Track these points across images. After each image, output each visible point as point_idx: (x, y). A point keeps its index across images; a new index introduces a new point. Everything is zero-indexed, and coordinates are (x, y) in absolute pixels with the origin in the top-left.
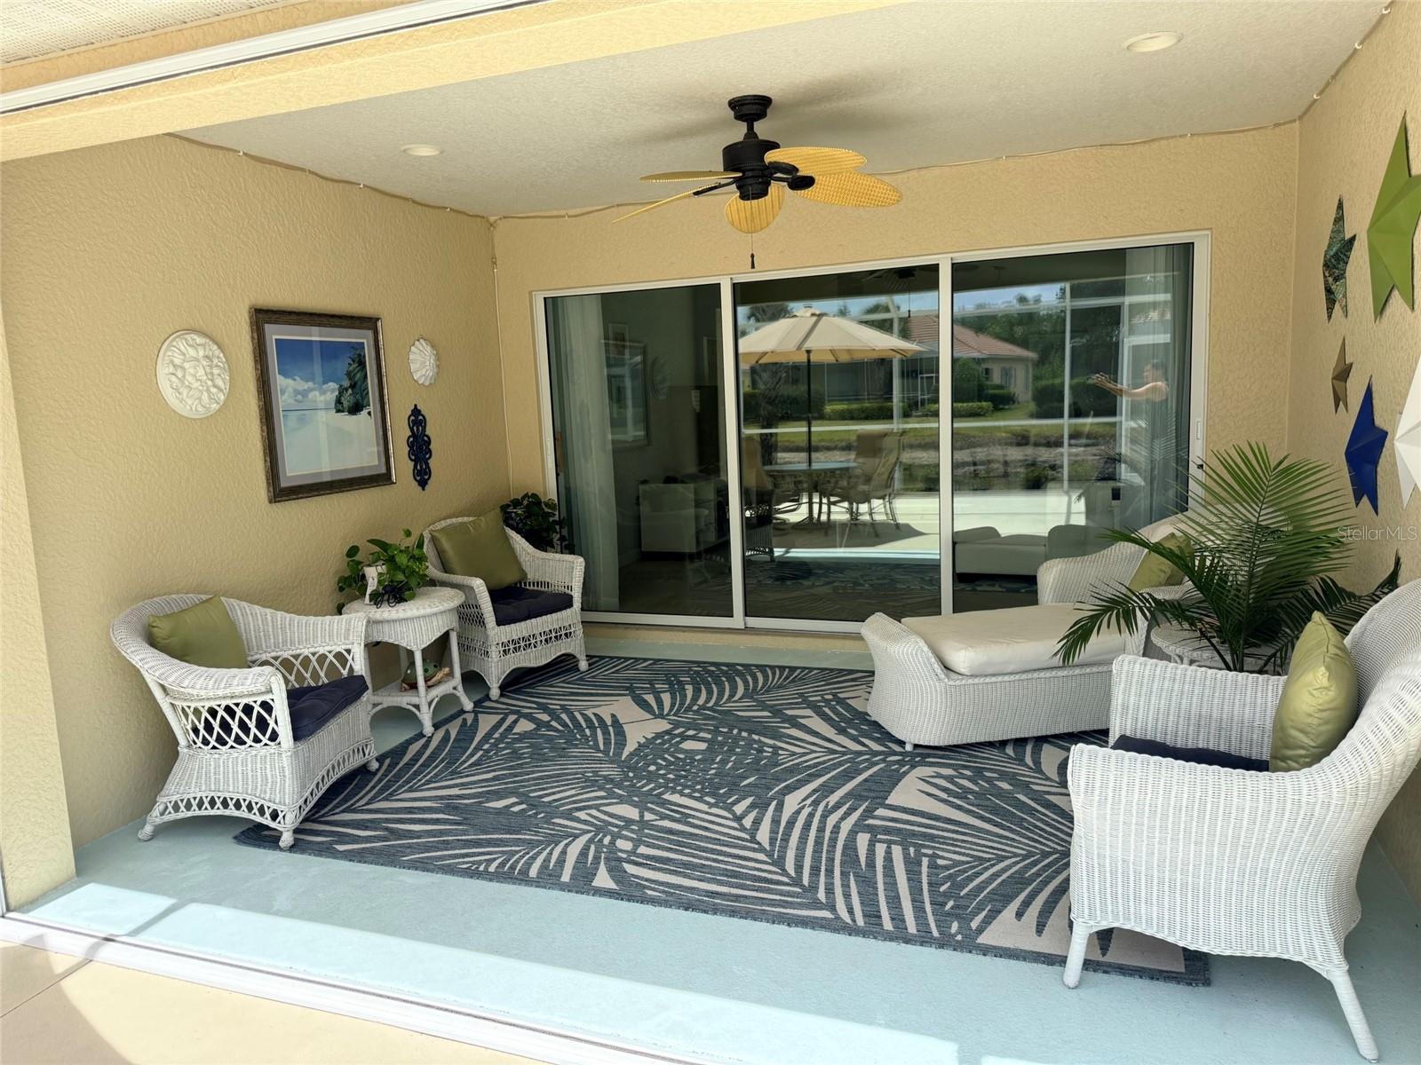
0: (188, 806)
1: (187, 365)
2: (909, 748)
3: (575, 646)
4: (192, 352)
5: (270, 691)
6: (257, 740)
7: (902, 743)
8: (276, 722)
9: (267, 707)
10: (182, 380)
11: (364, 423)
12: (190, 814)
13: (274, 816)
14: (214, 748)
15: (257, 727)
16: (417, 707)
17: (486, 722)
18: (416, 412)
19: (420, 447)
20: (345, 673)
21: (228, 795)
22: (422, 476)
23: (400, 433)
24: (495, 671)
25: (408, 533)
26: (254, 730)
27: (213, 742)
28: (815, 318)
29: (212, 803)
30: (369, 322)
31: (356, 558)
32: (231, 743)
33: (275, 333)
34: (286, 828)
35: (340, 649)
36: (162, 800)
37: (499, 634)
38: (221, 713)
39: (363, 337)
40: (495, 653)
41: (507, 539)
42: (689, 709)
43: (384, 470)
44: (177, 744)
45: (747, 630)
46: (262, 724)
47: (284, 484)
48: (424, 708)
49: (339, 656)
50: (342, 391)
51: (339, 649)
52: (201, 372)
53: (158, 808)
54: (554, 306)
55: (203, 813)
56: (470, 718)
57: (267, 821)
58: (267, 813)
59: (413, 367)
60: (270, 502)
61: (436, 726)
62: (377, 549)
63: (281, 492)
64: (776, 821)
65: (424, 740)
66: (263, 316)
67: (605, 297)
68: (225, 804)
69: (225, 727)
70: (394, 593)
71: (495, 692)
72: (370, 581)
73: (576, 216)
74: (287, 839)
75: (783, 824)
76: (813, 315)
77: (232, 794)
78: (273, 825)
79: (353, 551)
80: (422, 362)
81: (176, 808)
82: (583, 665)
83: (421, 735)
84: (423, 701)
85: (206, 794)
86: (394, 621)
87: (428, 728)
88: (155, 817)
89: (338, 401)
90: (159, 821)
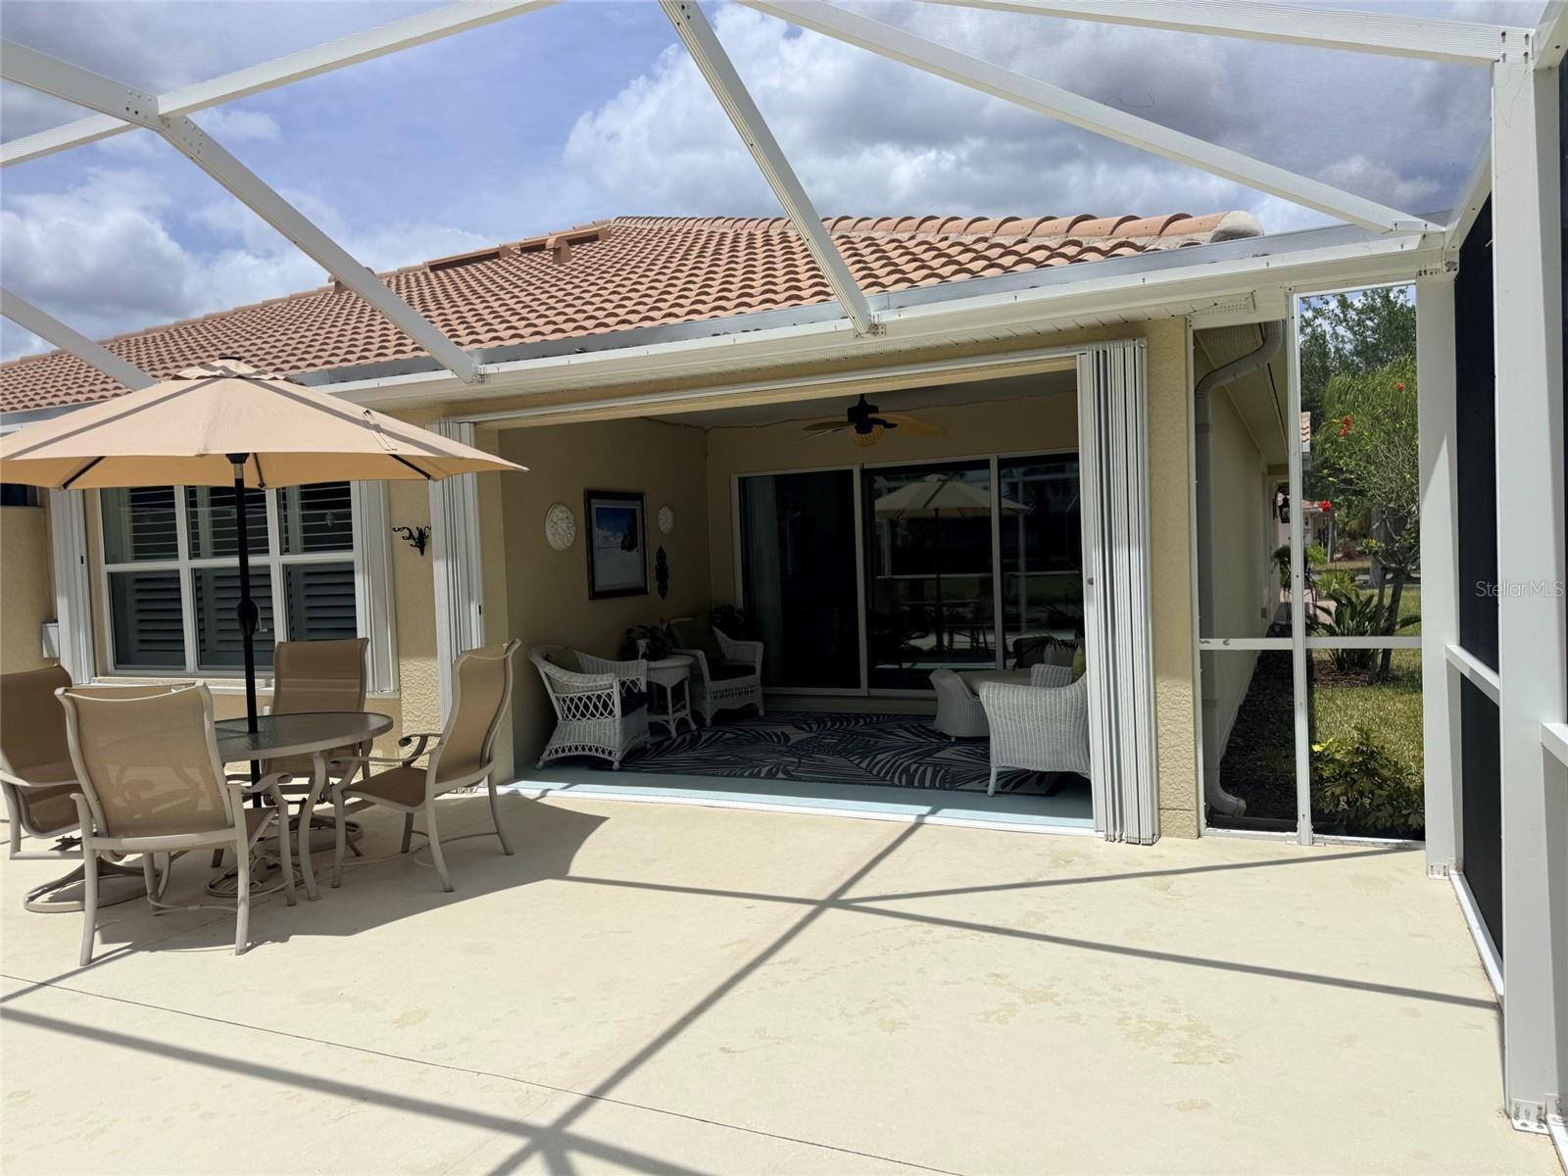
0: (563, 751)
1: (559, 522)
2: (953, 740)
3: (757, 699)
4: (561, 515)
5: (612, 688)
6: (602, 714)
7: (949, 737)
8: (613, 704)
9: (609, 696)
10: (556, 530)
11: (634, 556)
12: (564, 755)
13: (610, 753)
14: (579, 719)
15: (603, 707)
16: (667, 722)
17: (705, 736)
18: (661, 550)
19: (662, 573)
20: (636, 691)
21: (585, 744)
22: (663, 590)
23: (653, 563)
24: (709, 709)
25: (662, 621)
26: (601, 708)
27: (578, 716)
28: (940, 483)
29: (577, 748)
30: (638, 497)
31: (632, 635)
32: (588, 716)
33: (596, 504)
34: (616, 758)
35: (634, 678)
36: (549, 748)
37: (711, 686)
38: (585, 699)
39: (635, 505)
40: (709, 699)
41: (713, 632)
42: (829, 729)
43: (643, 585)
44: (557, 719)
45: (869, 697)
46: (606, 705)
47: (597, 589)
48: (671, 723)
49: (633, 682)
50: (625, 537)
51: (632, 678)
52: (565, 526)
53: (547, 753)
54: (744, 483)
55: (571, 754)
56: (696, 733)
57: (606, 756)
58: (606, 752)
59: (660, 522)
60: (590, 599)
61: (679, 735)
62: (642, 630)
63: (596, 595)
64: (870, 762)
65: (671, 741)
66: (591, 495)
67: (777, 477)
68: (583, 749)
69: (586, 707)
70: (653, 655)
71: (708, 722)
72: (641, 649)
73: (761, 427)
74: (616, 765)
75: (876, 761)
76: (939, 480)
77: (588, 742)
78: (609, 758)
79: (630, 631)
80: (665, 520)
81: (557, 752)
82: (762, 712)
83: (670, 738)
84: (671, 719)
85: (573, 744)
86: (657, 669)
87: (674, 734)
88: (545, 756)
89: (623, 543)
90: (547, 759)
